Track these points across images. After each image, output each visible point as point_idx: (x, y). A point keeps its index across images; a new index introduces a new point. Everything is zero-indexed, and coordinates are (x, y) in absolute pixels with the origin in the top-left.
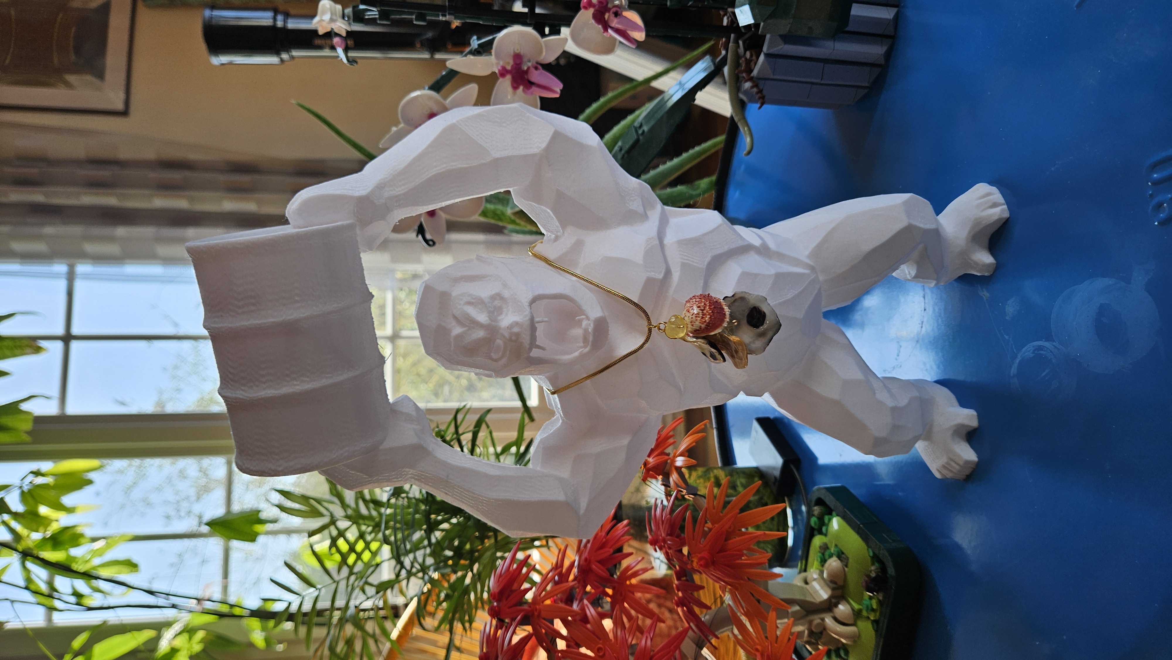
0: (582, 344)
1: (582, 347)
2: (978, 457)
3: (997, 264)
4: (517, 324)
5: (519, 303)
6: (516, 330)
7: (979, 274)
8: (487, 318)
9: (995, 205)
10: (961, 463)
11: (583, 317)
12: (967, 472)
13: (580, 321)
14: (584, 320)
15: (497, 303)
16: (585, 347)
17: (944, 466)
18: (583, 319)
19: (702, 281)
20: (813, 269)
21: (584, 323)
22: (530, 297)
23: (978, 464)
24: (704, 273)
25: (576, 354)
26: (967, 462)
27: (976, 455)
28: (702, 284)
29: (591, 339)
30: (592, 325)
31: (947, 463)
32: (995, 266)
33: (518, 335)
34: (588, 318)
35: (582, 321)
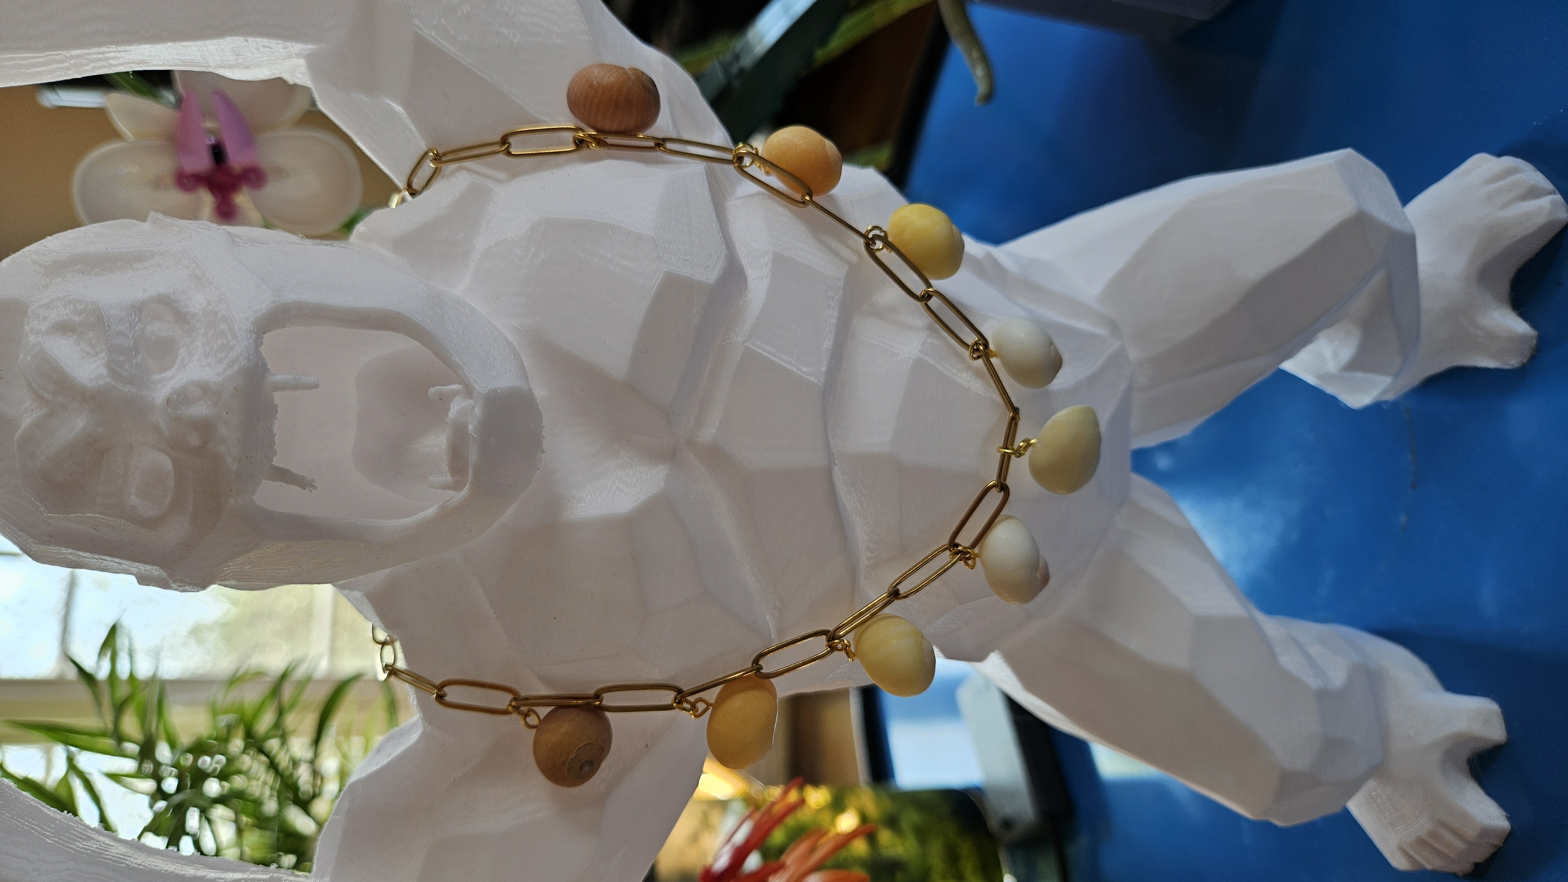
0: (448, 478)
1: (445, 487)
2: (1509, 819)
3: (1540, 338)
4: (205, 389)
5: (223, 327)
6: (201, 409)
7: (1491, 364)
8: (104, 371)
9: (1533, 193)
10: (1471, 834)
11: (455, 387)
12: (1480, 855)
13: (445, 400)
14: (458, 398)
15: (158, 329)
16: (456, 486)
17: (1421, 842)
18: (454, 394)
19: (836, 314)
20: (1113, 326)
21: (457, 406)
22: (263, 303)
23: (1510, 837)
24: (840, 293)
25: (431, 511)
26: (1486, 832)
27: (1504, 813)
28: (833, 321)
29: (473, 455)
30: (477, 411)
31: (1433, 834)
32: (1535, 341)
33: (205, 427)
34: (469, 391)
35: (451, 401)
